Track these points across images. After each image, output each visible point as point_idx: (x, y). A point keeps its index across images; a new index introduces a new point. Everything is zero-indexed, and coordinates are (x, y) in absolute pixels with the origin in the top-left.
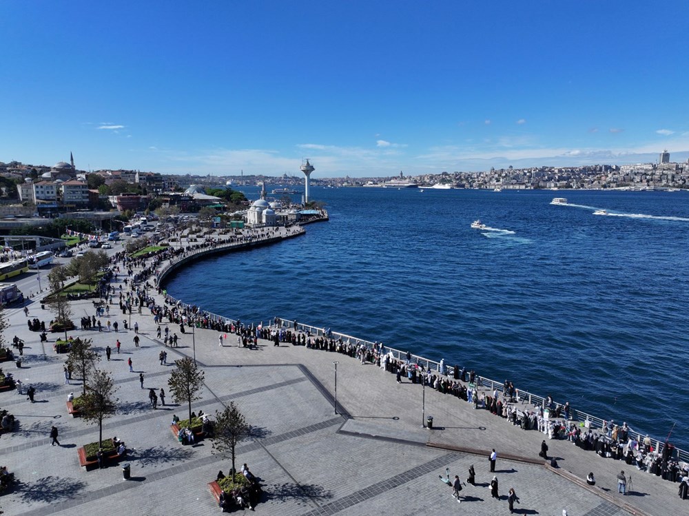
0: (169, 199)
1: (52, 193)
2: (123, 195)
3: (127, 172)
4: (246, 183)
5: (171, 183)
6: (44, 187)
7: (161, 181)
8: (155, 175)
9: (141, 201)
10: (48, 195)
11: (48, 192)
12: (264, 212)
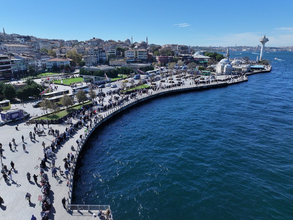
0: (182, 58)
1: (133, 54)
2: (162, 56)
3: (174, 45)
4: (237, 50)
5: (192, 50)
6: (131, 52)
7: (188, 49)
8: (185, 46)
9: (168, 59)
10: (132, 55)
11: (132, 54)
12: (226, 66)
